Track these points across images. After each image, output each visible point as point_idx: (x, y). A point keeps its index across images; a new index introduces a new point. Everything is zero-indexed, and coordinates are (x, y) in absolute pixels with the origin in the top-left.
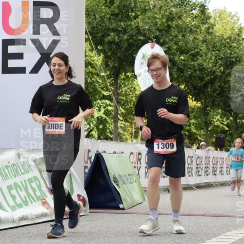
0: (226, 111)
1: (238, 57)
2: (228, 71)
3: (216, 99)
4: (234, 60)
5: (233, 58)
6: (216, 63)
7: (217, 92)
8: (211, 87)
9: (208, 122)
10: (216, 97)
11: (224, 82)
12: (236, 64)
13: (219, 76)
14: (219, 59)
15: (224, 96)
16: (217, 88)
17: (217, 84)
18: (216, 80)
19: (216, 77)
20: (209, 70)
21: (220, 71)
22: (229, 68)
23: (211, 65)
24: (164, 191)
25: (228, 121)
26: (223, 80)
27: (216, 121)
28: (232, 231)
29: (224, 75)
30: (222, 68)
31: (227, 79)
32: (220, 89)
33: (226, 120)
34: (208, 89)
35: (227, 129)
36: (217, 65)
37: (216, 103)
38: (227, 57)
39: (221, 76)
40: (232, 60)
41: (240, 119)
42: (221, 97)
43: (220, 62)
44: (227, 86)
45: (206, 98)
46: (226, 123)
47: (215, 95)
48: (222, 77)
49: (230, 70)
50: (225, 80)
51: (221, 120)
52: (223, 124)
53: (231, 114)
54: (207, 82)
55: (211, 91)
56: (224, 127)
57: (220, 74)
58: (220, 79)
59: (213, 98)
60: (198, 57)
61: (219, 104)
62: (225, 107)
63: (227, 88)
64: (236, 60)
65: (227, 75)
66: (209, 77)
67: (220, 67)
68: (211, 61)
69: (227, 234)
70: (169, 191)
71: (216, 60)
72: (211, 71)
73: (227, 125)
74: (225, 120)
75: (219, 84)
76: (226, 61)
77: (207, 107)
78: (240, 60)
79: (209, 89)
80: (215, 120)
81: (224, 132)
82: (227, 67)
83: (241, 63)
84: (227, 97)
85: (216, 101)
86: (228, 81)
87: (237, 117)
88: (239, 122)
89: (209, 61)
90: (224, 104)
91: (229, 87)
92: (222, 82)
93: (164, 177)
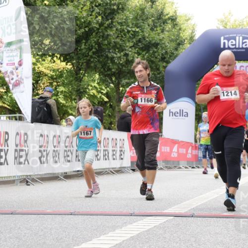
0: (105, 76)
1: (120, 3)
2: (107, 23)
3: (92, 60)
4: (115, 7)
5: (114, 5)
6: (91, 10)
7: (94, 50)
8: (85, 43)
9: (82, 90)
10: (91, 57)
11: (103, 37)
12: (118, 13)
13: (95, 29)
14: (96, 6)
15: (102, 56)
16: (93, 45)
17: (93, 39)
18: (92, 34)
19: (91, 30)
20: (83, 20)
21: (98, 21)
22: (109, 18)
23: (85, 14)
24: (21, 182)
25: (108, 89)
26: (101, 34)
27: (92, 89)
28: (108, 234)
29: (102, 28)
30: (100, 18)
31: (106, 33)
32: (97, 46)
33: (106, 88)
34: (81, 46)
35: (106, 99)
36: (94, 14)
37: (92, 65)
38: (107, 4)
39: (98, 29)
40: (112, 7)
41: (123, 86)
42: (98, 57)
43: (97, 10)
44: (106, 42)
45: (79, 58)
46: (105, 92)
47: (90, 54)
48: (100, 31)
49: (110, 21)
50: (104, 34)
51: (98, 87)
52: (102, 93)
53: (111, 80)
54: (80, 36)
55: (85, 48)
56: (103, 96)
57: (97, 26)
58: (96, 33)
59: (88, 58)
60: (68, 2)
61: (96, 66)
62: (104, 70)
63: (107, 45)
64: (118, 8)
65: (106, 28)
66: (83, 30)
67: (97, 17)
68: (85, 8)
69: (102, 238)
70: (27, 182)
71: (92, 7)
72: (85, 22)
73: (107, 95)
74: (104, 88)
75: (95, 40)
76: (105, 9)
77: (80, 70)
78: (123, 8)
79: (83, 47)
80: (90, 88)
81: (103, 103)
82: (106, 17)
83: (125, 12)
84: (107, 57)
85: (92, 62)
86: (108, 35)
87: (119, 84)
88: (122, 90)
89: (82, 8)
90: (102, 66)
91: (109, 43)
92: (99, 37)
93: (20, 163)
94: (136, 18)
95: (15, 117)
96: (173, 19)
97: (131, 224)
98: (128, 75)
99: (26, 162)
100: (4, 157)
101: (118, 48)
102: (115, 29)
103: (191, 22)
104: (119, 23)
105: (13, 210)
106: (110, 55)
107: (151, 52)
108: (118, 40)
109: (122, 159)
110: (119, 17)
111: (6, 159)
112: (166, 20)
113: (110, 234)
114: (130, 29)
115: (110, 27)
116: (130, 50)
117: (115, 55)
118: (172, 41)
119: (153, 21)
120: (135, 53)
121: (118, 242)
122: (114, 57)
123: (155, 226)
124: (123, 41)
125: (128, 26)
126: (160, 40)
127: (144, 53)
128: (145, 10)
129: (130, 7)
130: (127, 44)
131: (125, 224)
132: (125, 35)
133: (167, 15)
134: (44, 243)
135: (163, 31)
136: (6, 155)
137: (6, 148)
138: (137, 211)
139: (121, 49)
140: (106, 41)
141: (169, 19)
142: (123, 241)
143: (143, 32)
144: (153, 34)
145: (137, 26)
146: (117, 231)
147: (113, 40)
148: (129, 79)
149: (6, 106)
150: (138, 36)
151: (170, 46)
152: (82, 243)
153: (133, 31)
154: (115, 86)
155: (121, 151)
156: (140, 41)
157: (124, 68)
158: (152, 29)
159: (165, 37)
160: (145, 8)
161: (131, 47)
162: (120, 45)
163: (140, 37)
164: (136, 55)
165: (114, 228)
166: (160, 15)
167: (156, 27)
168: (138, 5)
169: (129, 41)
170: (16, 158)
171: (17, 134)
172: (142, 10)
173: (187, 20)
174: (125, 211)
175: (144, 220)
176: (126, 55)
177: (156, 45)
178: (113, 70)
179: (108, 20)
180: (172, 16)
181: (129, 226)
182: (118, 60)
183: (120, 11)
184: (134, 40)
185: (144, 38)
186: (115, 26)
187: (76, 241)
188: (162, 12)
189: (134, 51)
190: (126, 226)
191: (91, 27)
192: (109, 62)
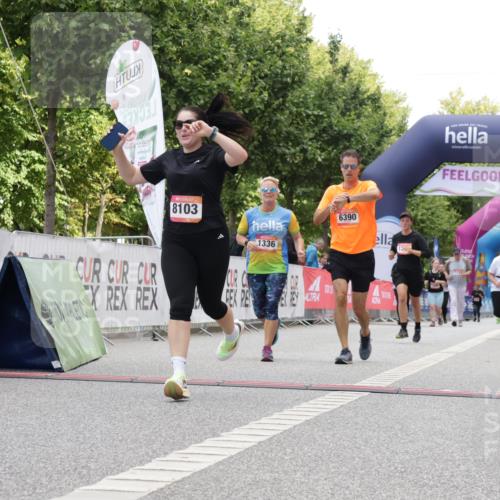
1: (296, 74)
2: (277, 102)
3: (253, 157)
4: (289, 80)
5: (288, 76)
6: (253, 83)
7: (256, 143)
9: (237, 202)
10: (252, 153)
11: (270, 123)
12: (294, 89)
13: (259, 112)
14: (261, 78)
15: (268, 151)
16: (256, 135)
17: (255, 127)
18: (254, 119)
19: (254, 113)
20: (241, 98)
21: (263, 100)
22: (280, 95)
23: (244, 89)
24: (144, 336)
26: (268, 119)
28: (272, 414)
29: (269, 110)
30: (265, 95)
31: (274, 119)
32: (260, 136)
36: (256, 88)
37: (253, 164)
38: (277, 75)
39: (263, 112)
40: (284, 80)
41: (298, 197)
42: (262, 153)
43: (262, 83)
47: (251, 148)
48: (266, 114)
49: (281, 100)
50: (271, 119)
57: (262, 107)
58: (261, 118)
60: (220, 71)
61: (258, 166)
63: (275, 136)
64: (293, 82)
65: (274, 110)
67: (261, 93)
68: (245, 80)
69: (263, 420)
70: (154, 336)
71: (255, 79)
72: (243, 101)
75: (259, 127)
76: (274, 82)
78: (300, 82)
80: (249, 199)
82: (276, 94)
83: (304, 87)
84: (275, 152)
85: (253, 160)
86: (277, 121)
87: (291, 193)
88: (297, 203)
89: (240, 80)
90: (268, 167)
91: (279, 133)
92: (265, 124)
93: (145, 308)
94: (319, 97)
95: (138, 239)
96: (375, 99)
97: (307, 401)
98: (307, 181)
99: (154, 307)
100: (121, 298)
101: (291, 141)
102: (287, 112)
103: (402, 105)
104: (294, 104)
105: (133, 376)
106: (279, 151)
107: (341, 147)
108: (292, 129)
109: (294, 305)
110: (295, 95)
111: (124, 301)
112: (363, 100)
113: (276, 416)
114: (310, 113)
115: (280, 109)
116: (310, 143)
117: (287, 151)
118: (373, 131)
119: (344, 101)
120: (317, 148)
121: (286, 428)
122: (285, 154)
123: (342, 406)
124: (300, 130)
125: (308, 108)
126: (355, 129)
127: (330, 149)
128: (334, 85)
129: (311, 80)
130: (306, 135)
131: (298, 401)
132: (303, 121)
133: (365, 92)
134: (179, 426)
135: (359, 116)
136: (124, 295)
137: (125, 285)
138: (315, 383)
139: (297, 142)
140: (274, 130)
141: (369, 98)
142: (295, 427)
143: (329, 117)
144: (343, 120)
145: (320, 107)
146: (286, 412)
147: (285, 129)
148: (307, 187)
149: (125, 223)
150: (322, 123)
151: (370, 139)
152: (234, 427)
153: (314, 115)
154: (286, 197)
155: (293, 293)
156: (324, 130)
157: (300, 170)
158: (343, 114)
159: (363, 125)
160: (334, 81)
161: (311, 140)
162: (295, 137)
163: (325, 124)
164: (319, 152)
165: (281, 407)
166: (355, 93)
167: (349, 110)
168: (323, 76)
169: (308, 130)
170: (138, 300)
171: (141, 264)
172: (329, 85)
173: (397, 102)
174: (298, 383)
175: (327, 396)
176: (304, 151)
177: (348, 137)
178: (284, 173)
179: (278, 99)
180: (373, 95)
181: (304, 405)
182: (291, 158)
183: (295, 86)
184: (316, 129)
185: (331, 126)
186: (288, 108)
187: (224, 424)
188: (358, 89)
189: (315, 145)
190: (299, 404)
191: (252, 108)
192: (278, 160)
